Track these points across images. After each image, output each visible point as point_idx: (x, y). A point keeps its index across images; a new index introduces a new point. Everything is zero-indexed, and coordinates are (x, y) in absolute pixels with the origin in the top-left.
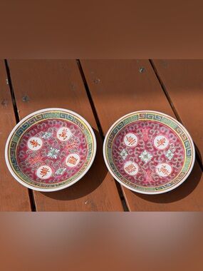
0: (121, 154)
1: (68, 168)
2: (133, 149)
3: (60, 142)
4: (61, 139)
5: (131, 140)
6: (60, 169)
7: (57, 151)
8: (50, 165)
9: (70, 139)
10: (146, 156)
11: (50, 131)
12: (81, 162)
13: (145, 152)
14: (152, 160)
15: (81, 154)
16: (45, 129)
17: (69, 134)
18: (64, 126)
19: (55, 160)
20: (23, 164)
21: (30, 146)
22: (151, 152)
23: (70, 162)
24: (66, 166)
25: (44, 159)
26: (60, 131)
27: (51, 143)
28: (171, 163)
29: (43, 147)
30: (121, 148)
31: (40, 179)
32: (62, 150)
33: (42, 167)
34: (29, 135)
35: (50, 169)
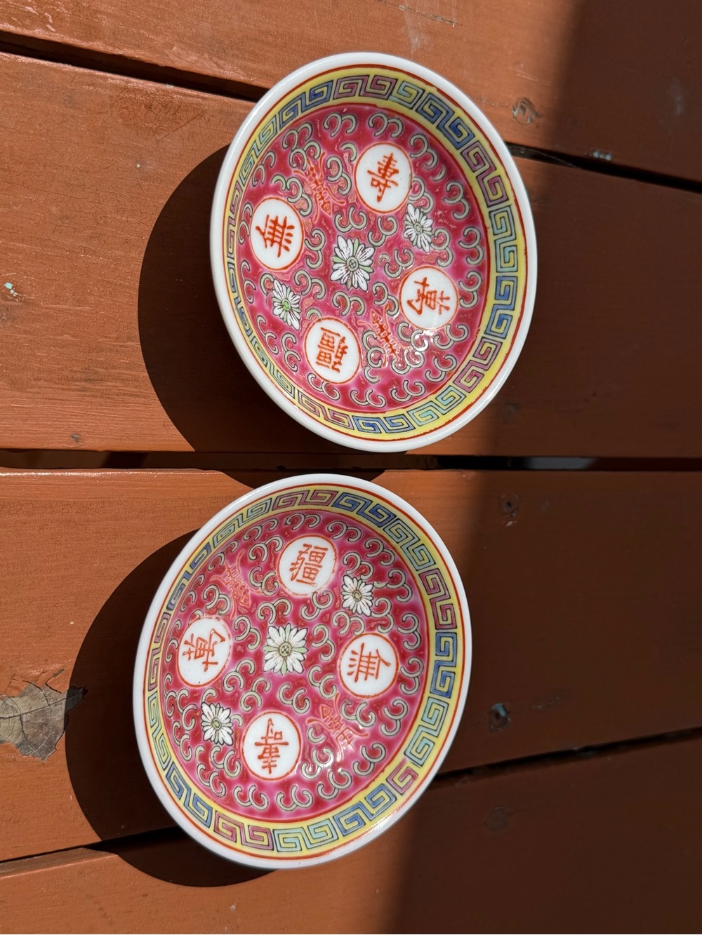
0: (366, 589)
1: (301, 335)
2: (340, 642)
3: (396, 287)
4: (410, 291)
5: (368, 665)
6: (293, 300)
7: (361, 280)
8: (303, 257)
9: (410, 330)
10: (285, 651)
11: (436, 241)
12: (330, 388)
13: (295, 663)
14: (258, 657)
15: (362, 384)
16: (442, 217)
17: (432, 322)
18: (464, 297)
19: (325, 273)
20: (302, 136)
21: (374, 156)
22: (277, 683)
23: (326, 342)
24: (306, 324)
25: (325, 224)
26: (440, 281)
27: (389, 249)
28: (195, 695)
29: (370, 213)
30: (380, 608)
31: (248, 218)
32: (368, 298)
33: (293, 220)
34: (417, 147)
35: (288, 258)
